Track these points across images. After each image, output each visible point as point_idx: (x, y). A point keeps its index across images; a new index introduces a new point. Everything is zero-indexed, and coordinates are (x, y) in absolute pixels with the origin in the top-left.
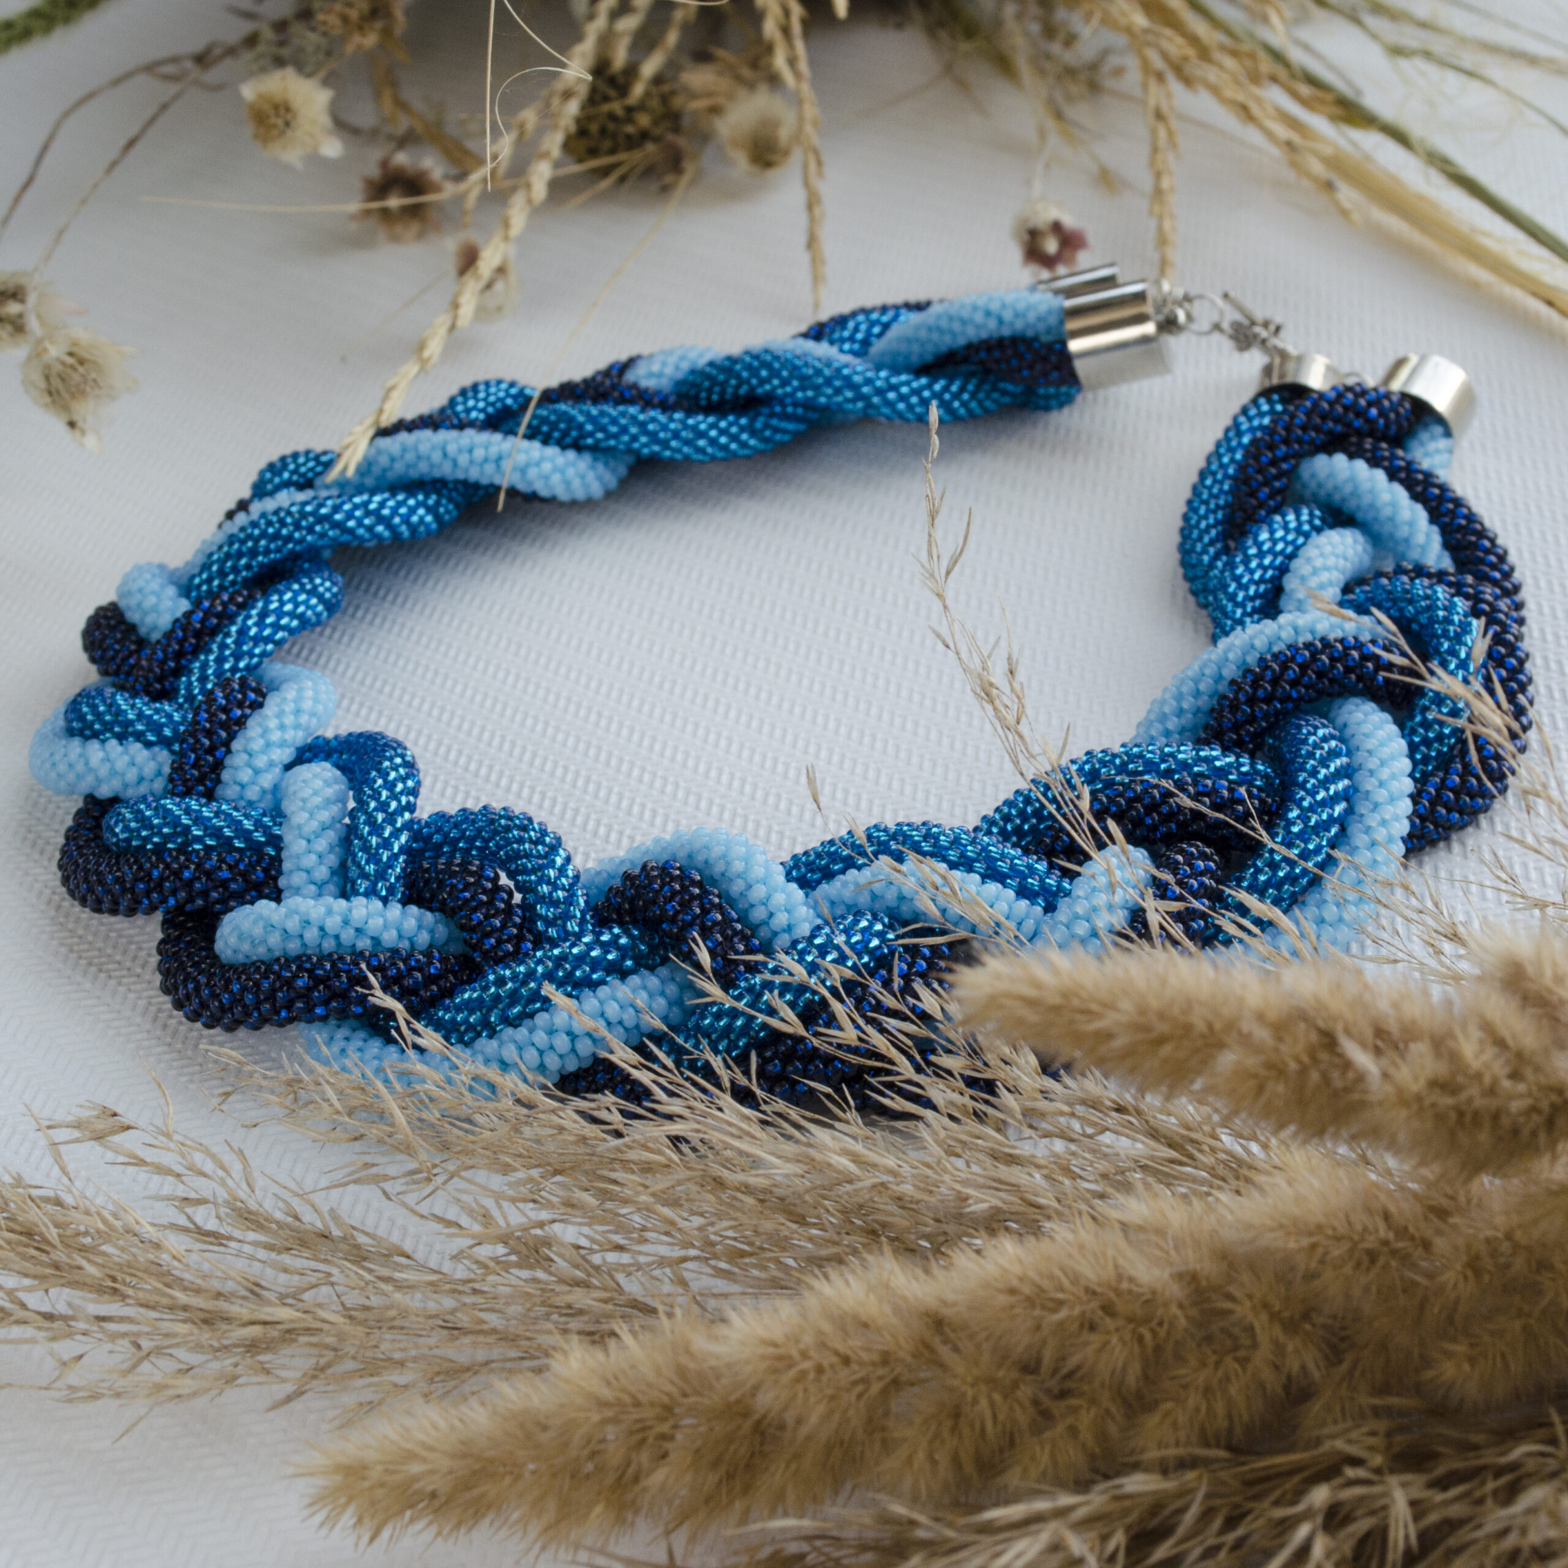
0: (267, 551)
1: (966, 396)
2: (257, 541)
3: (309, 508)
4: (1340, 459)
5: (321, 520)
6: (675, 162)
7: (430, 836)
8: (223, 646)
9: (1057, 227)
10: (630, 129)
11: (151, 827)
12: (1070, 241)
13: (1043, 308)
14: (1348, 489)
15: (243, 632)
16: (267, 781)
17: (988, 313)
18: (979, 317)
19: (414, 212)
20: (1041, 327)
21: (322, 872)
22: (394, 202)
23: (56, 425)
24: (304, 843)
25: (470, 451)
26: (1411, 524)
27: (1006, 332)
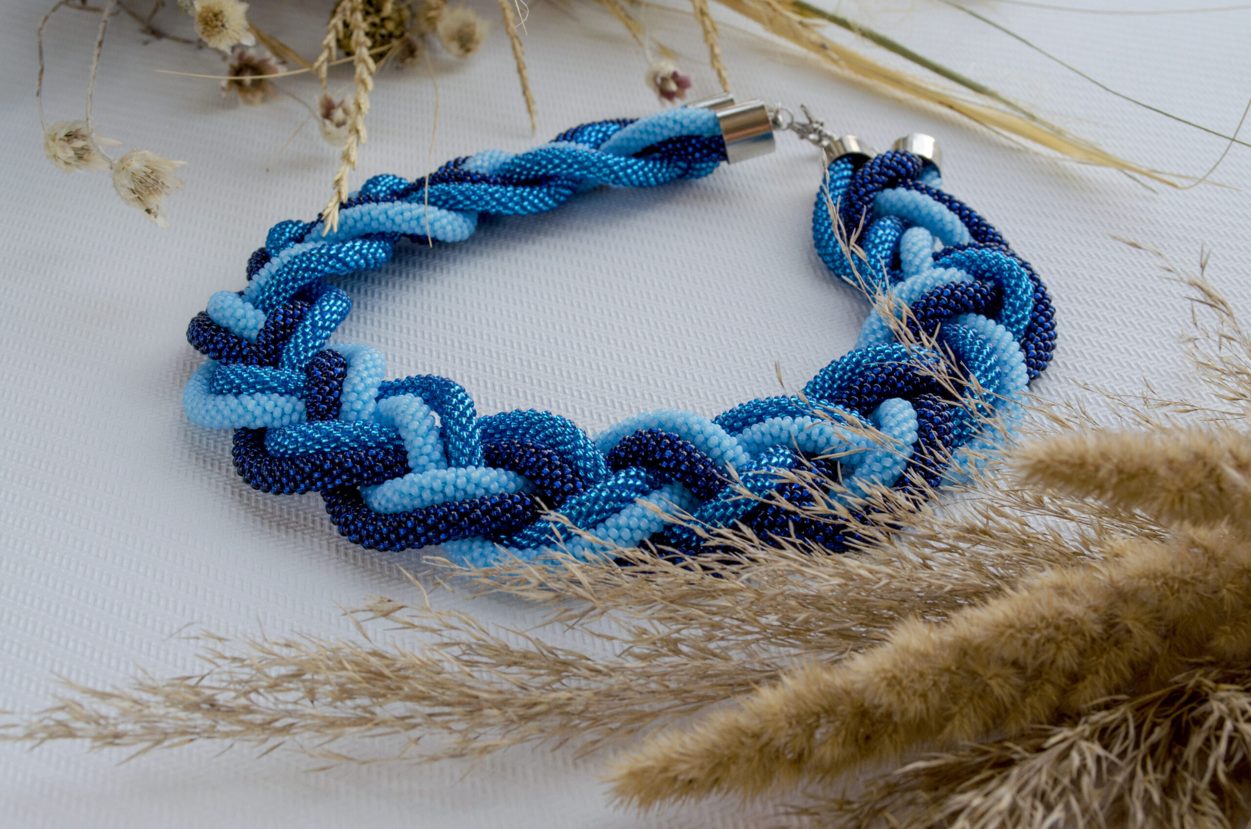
0: (303, 278)
1: (664, 170)
2: (296, 272)
3: (323, 251)
4: (901, 191)
5: (331, 257)
6: (411, 51)
7: (498, 426)
8: (305, 334)
9: (675, 76)
10: (383, 31)
11: (313, 439)
12: (682, 84)
13: (705, 117)
14: (912, 206)
15: (314, 325)
16: (371, 406)
17: (675, 122)
18: (670, 124)
19: (257, 84)
20: (704, 129)
21: (437, 455)
22: (247, 78)
23: (138, 211)
24: (421, 439)
25: (402, 214)
26: (952, 222)
27: (685, 132)
